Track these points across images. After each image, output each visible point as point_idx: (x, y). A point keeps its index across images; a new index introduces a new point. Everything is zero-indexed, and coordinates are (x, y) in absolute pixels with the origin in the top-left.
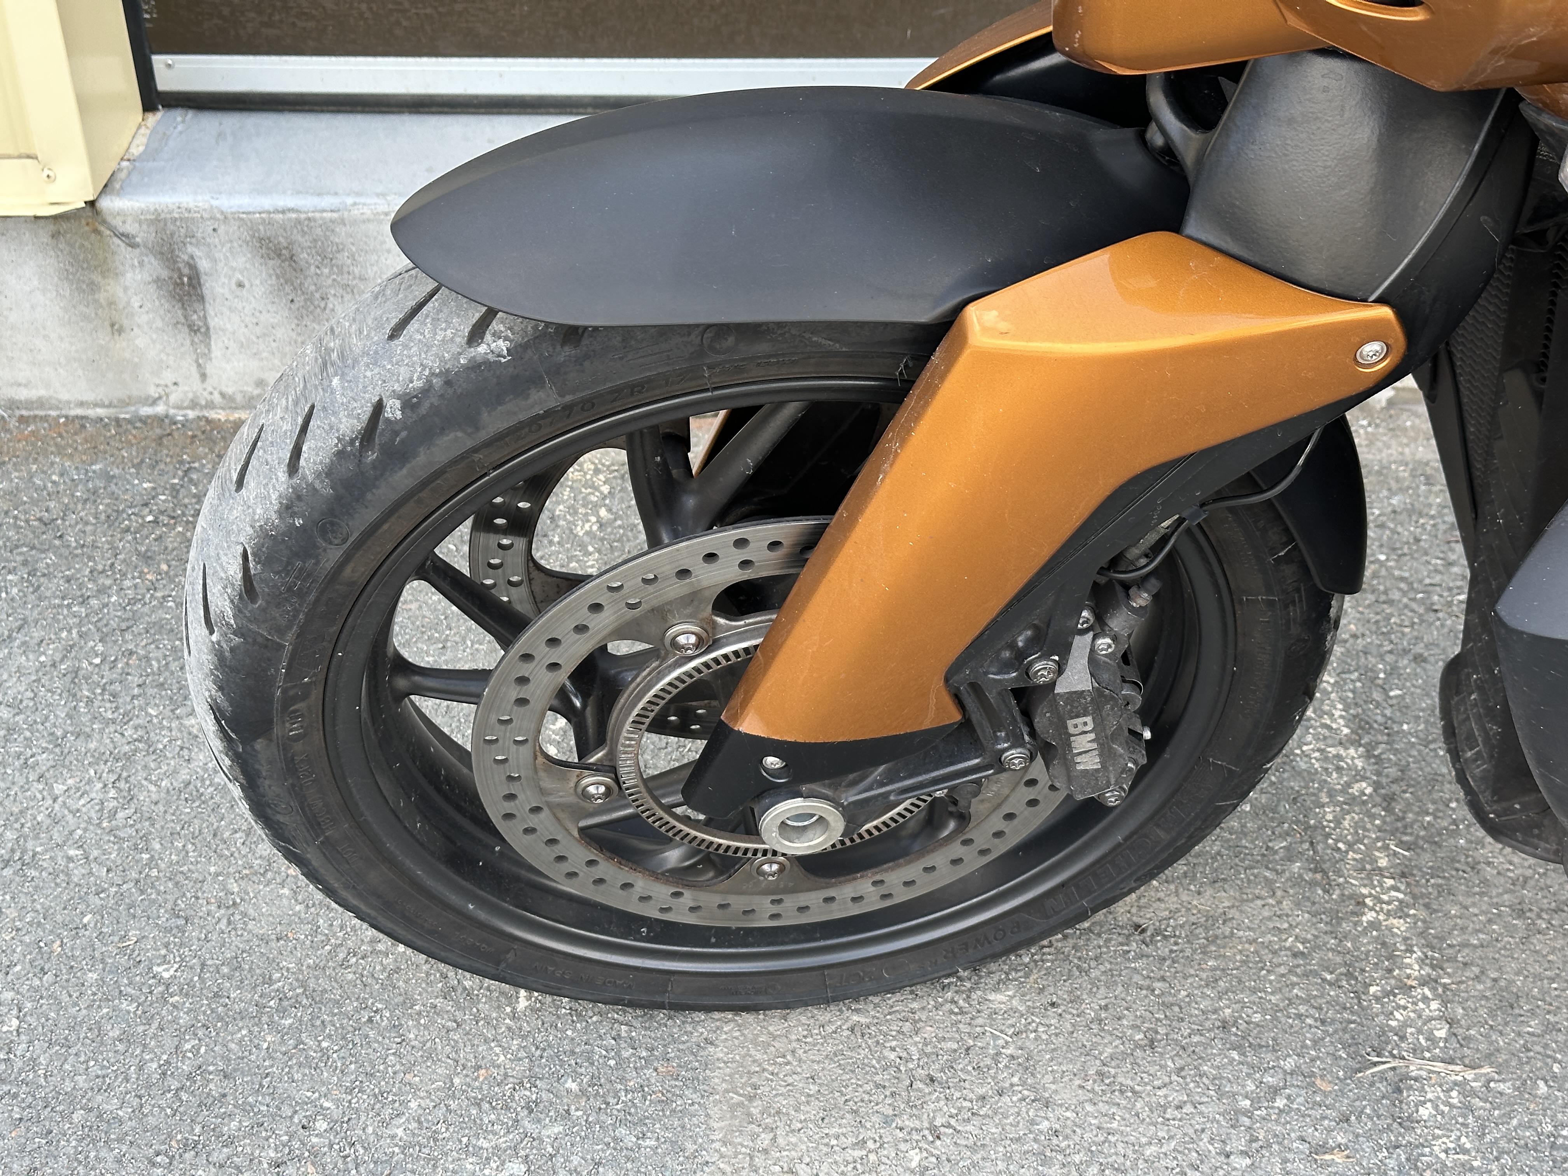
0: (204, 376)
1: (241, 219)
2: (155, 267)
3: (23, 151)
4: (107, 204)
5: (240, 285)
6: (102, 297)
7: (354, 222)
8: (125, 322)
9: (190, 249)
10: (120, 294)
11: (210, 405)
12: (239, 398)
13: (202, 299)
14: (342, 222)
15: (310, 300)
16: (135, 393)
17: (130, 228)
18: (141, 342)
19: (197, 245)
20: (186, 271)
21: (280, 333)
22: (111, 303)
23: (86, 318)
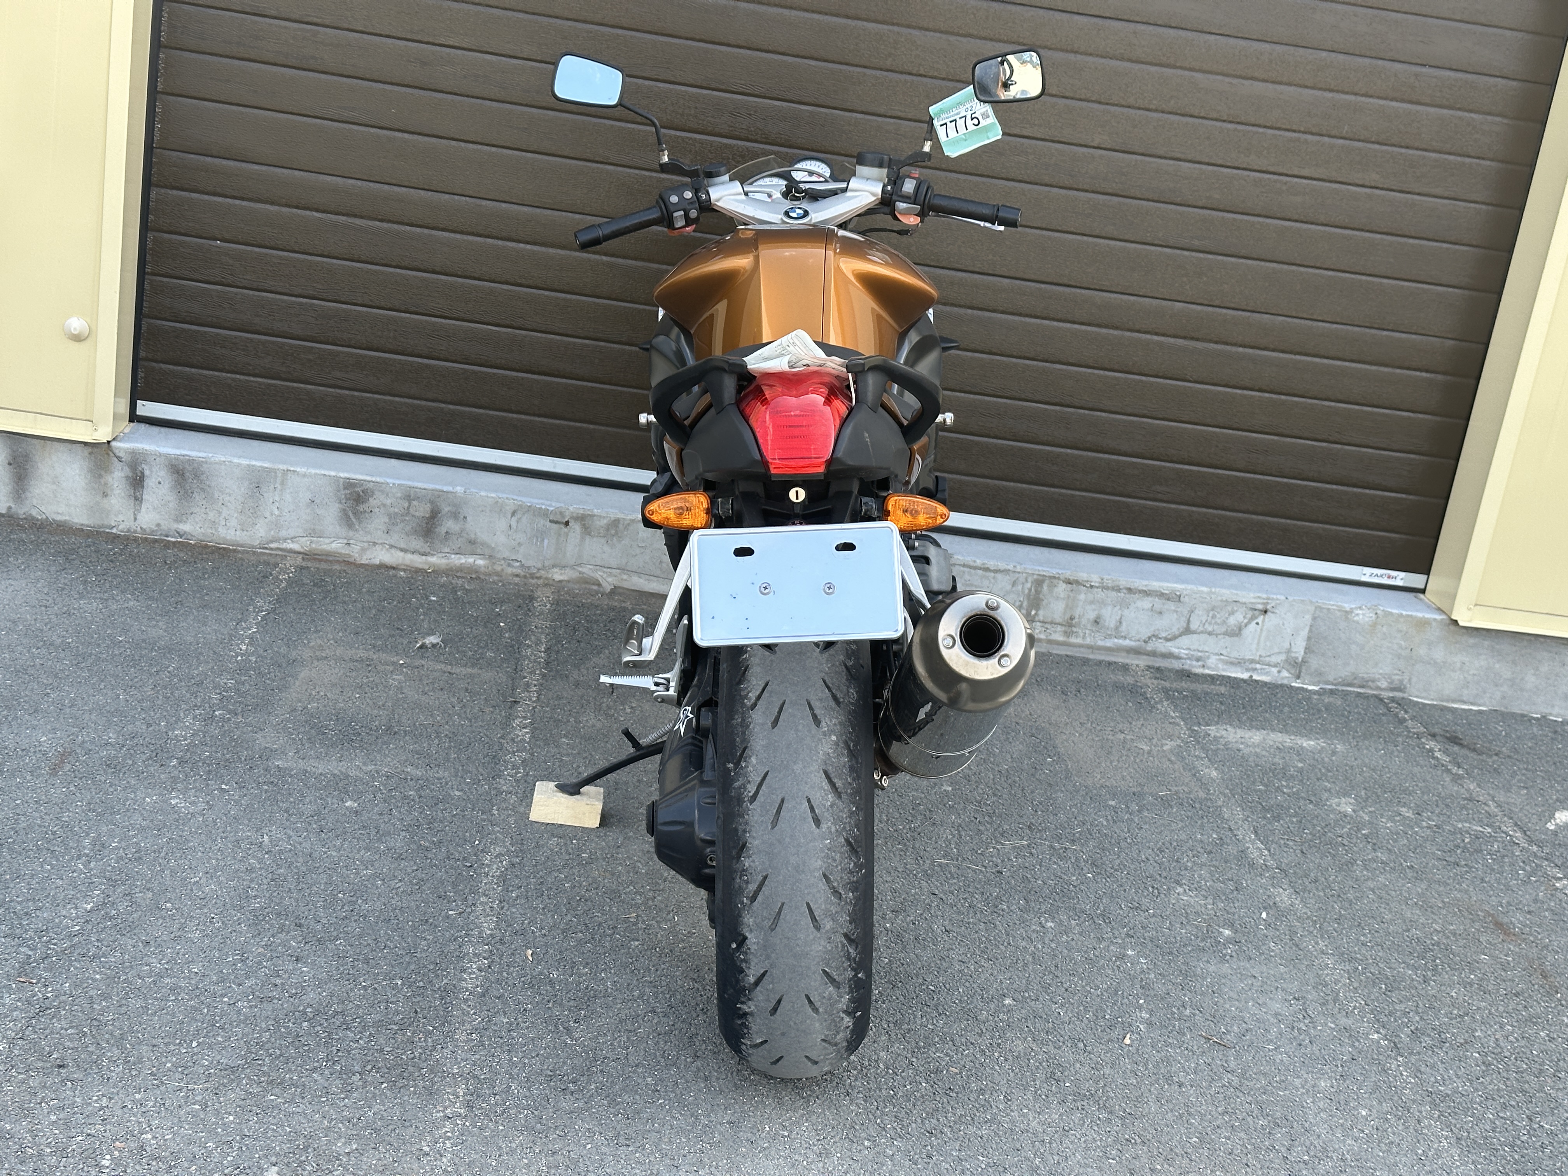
0: (135, 519)
1: (167, 456)
2: (127, 471)
3: (88, 418)
4: (113, 444)
5: (160, 483)
6: (102, 481)
7: (211, 463)
8: (109, 493)
9: (143, 466)
10: (110, 480)
11: (135, 532)
12: (148, 530)
13: (143, 487)
14: (206, 462)
15: (186, 492)
16: (106, 523)
17: (121, 454)
18: (114, 501)
19: (146, 465)
20: (139, 474)
21: (171, 505)
22: (106, 484)
23: (94, 489)
